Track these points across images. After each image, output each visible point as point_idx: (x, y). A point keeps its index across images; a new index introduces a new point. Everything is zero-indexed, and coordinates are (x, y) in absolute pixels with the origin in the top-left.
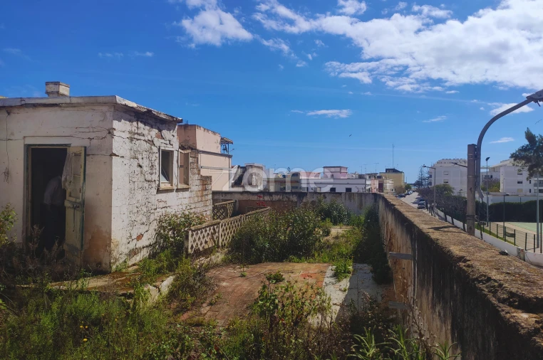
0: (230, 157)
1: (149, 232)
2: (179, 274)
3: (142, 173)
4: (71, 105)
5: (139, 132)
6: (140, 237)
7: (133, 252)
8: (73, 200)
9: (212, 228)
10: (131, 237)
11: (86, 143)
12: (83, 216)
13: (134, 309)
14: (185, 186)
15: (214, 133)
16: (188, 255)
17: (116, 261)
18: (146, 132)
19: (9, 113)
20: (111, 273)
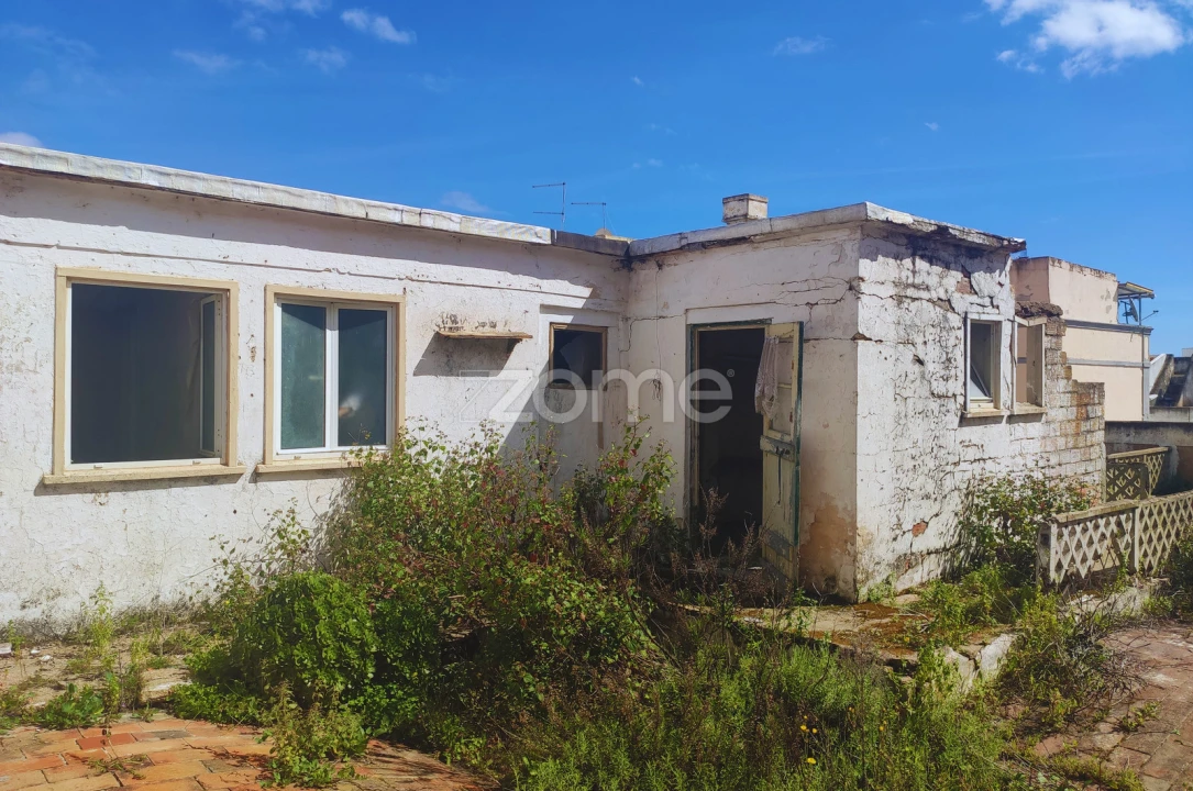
0: (1144, 331)
1: (943, 517)
2: (1027, 631)
3: (923, 377)
4: (773, 237)
5: (918, 281)
6: (920, 528)
7: (906, 562)
8: (778, 436)
9: (1113, 520)
10: (899, 525)
11: (802, 314)
12: (797, 472)
13: (917, 704)
14: (1032, 409)
15: (1099, 273)
16: (1048, 586)
17: (867, 578)
18: (932, 281)
19: (660, 266)
20: (856, 603)
